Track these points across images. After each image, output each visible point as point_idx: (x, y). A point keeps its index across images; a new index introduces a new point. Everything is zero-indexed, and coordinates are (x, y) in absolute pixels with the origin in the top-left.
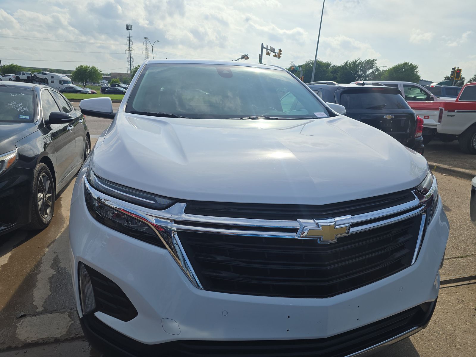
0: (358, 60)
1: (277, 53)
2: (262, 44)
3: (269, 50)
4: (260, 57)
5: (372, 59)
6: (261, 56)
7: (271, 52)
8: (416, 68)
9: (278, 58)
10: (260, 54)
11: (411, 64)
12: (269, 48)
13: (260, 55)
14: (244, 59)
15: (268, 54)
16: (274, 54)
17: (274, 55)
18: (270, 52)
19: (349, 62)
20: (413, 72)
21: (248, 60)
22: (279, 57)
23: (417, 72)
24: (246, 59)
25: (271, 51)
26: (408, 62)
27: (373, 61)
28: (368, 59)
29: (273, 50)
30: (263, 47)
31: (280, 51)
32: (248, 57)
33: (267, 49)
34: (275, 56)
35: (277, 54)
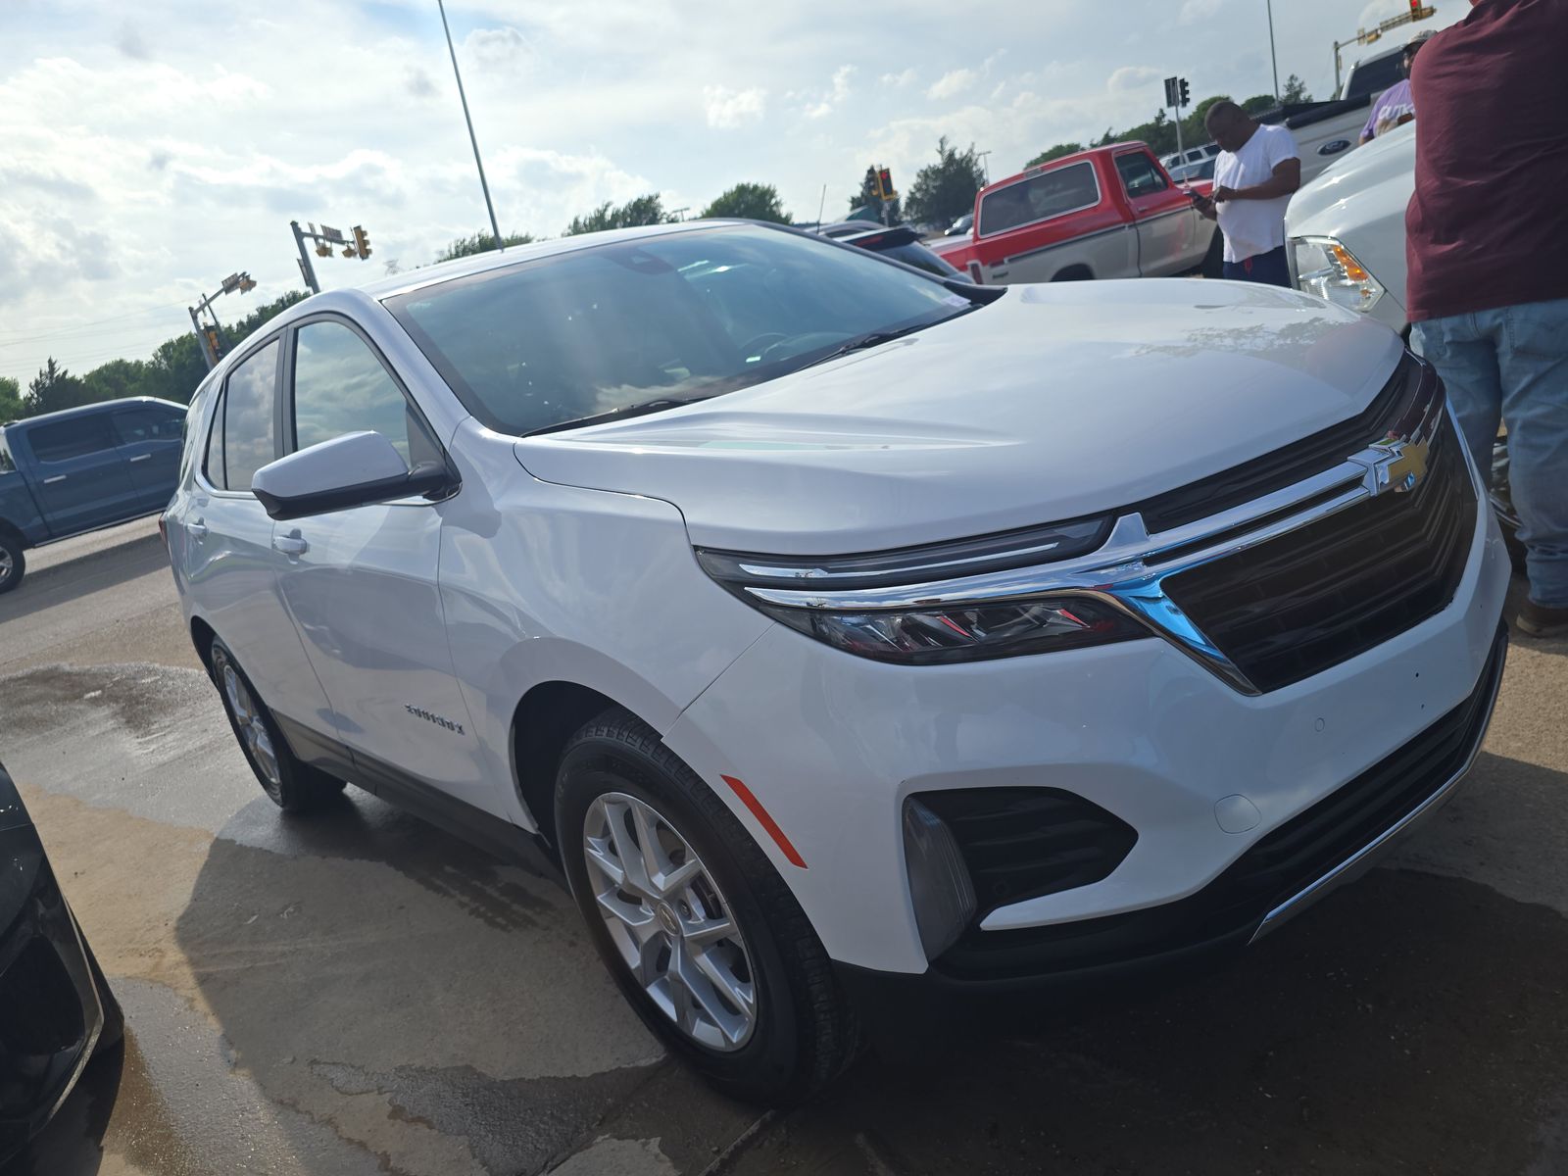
0: (605, 210)
1: (353, 242)
2: (294, 225)
3: (324, 238)
4: (304, 268)
5: (646, 197)
6: (305, 264)
7: (333, 244)
8: (772, 195)
9: (363, 258)
10: (300, 257)
11: (756, 188)
12: (319, 232)
13: (302, 262)
14: (239, 291)
15: (324, 252)
16: (344, 248)
17: (343, 253)
18: (328, 244)
19: (581, 220)
20: (768, 209)
21: (253, 290)
22: (365, 253)
23: (777, 204)
24: (244, 290)
25: (331, 241)
26: (745, 183)
27: (650, 200)
28: (635, 199)
29: (334, 236)
30: (299, 235)
31: (359, 232)
32: (251, 278)
33: (316, 238)
34: (349, 253)
35: (352, 246)
